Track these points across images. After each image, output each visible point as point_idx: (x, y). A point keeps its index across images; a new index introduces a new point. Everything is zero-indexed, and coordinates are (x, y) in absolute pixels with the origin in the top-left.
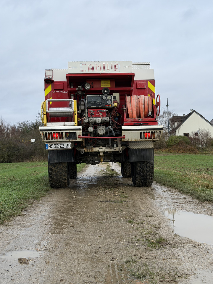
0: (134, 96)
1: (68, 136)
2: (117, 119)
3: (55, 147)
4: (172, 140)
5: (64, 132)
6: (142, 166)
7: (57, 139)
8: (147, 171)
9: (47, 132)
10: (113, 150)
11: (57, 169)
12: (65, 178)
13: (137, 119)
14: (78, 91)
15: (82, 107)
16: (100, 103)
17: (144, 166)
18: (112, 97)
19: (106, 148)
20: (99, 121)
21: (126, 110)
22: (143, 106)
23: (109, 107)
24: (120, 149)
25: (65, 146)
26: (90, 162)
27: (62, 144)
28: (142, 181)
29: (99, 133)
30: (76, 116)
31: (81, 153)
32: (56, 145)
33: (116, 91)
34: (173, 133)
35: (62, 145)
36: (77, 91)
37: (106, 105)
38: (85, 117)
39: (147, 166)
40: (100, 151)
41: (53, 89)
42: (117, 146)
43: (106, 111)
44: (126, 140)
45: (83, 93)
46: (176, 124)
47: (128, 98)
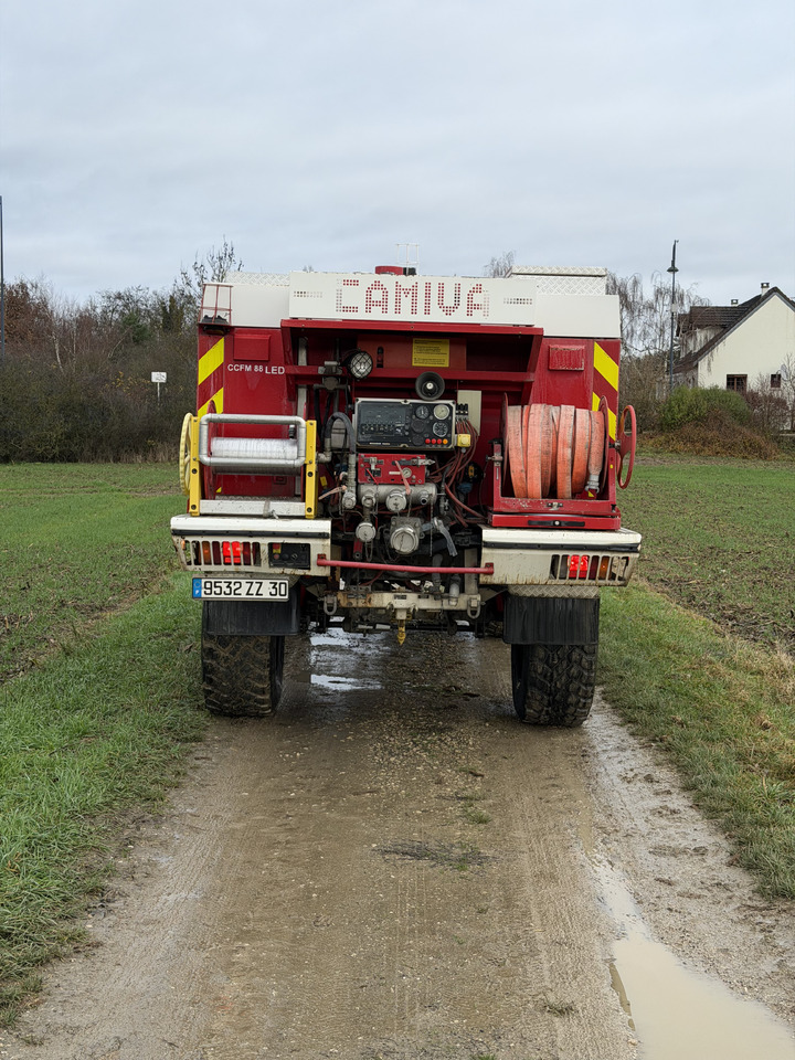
0: (539, 406)
1: (277, 557)
2: (467, 487)
3: (228, 591)
4: (680, 402)
5: (264, 542)
6: (553, 660)
7: (235, 564)
8: (571, 679)
9: (200, 539)
10: (446, 607)
11: (233, 653)
12: (261, 686)
13: (544, 503)
14: (325, 376)
15: (336, 440)
16: (407, 433)
17: (559, 658)
18: (451, 408)
19: (419, 597)
20: (396, 505)
21: (502, 462)
22: (569, 451)
23: (439, 446)
24: (474, 604)
25: (266, 591)
26: (360, 627)
27: (254, 581)
28: (547, 711)
29: (397, 547)
30: (311, 483)
31: (326, 611)
32: (232, 585)
33: (470, 385)
34: (686, 371)
35: (255, 586)
36: (319, 378)
37: (428, 440)
38: (344, 487)
39: (570, 660)
40: (395, 606)
41: (231, 356)
42: (462, 590)
43: (427, 462)
44: (496, 579)
45: (342, 387)
46: (702, 336)
47: (513, 414)
